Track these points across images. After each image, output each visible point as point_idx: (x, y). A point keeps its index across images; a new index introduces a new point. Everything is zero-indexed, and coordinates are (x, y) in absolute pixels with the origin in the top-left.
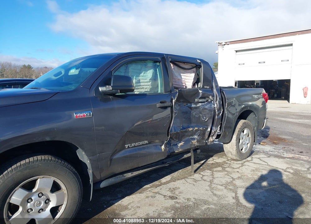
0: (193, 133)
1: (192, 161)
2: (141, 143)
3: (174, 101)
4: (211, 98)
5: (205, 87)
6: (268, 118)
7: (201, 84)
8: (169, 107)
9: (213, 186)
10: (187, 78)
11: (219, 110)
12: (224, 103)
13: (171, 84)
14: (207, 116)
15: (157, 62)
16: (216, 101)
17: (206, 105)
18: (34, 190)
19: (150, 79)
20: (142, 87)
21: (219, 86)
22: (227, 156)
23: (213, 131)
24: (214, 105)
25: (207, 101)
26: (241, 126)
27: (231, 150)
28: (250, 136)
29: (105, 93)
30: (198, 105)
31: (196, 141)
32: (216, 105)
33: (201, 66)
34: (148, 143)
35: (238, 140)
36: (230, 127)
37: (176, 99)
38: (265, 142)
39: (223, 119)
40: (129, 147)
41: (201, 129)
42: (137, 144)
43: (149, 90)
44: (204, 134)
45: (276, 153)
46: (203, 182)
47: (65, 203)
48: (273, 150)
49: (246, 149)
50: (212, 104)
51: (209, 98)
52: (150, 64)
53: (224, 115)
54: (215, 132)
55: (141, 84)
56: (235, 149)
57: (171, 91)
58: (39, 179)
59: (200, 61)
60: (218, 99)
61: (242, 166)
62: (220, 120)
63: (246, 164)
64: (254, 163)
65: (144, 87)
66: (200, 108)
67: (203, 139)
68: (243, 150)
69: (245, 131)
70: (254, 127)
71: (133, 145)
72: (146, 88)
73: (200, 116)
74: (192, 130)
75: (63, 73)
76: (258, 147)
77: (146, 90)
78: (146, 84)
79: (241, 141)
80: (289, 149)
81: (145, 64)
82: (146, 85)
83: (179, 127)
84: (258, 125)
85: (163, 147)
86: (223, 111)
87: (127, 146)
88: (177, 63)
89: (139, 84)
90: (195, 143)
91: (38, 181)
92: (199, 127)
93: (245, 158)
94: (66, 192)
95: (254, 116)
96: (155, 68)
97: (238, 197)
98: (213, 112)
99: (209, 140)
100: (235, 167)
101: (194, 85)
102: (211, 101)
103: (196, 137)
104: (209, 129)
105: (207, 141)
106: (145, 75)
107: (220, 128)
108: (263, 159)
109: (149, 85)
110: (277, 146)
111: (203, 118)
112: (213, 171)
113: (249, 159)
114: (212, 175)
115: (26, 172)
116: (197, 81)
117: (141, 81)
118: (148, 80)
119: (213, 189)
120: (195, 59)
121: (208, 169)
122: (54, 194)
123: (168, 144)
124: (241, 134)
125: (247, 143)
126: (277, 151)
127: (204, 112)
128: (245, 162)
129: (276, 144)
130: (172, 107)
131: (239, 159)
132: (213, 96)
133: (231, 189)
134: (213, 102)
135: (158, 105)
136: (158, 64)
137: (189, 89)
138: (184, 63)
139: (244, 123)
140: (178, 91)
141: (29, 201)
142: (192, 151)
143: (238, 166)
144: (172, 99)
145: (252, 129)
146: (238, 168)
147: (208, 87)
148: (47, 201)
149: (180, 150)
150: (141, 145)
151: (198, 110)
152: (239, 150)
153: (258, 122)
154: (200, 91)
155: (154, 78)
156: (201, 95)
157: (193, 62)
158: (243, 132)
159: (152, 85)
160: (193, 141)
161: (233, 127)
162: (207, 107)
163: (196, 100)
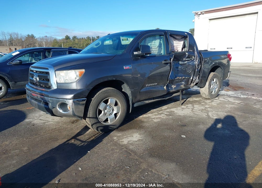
0: (182, 80)
1: (181, 98)
2: (154, 84)
3: (172, 59)
4: (193, 58)
5: (190, 50)
6: (231, 72)
7: (187, 49)
8: (169, 63)
9: (194, 110)
10: (179, 45)
11: (198, 65)
12: (202, 61)
13: (170, 50)
14: (191, 69)
15: (161, 35)
16: (196, 60)
17: (190, 62)
18: (108, 104)
20: (153, 51)
21: (199, 50)
22: (202, 96)
23: (194, 79)
24: (195, 62)
25: (191, 60)
26: (212, 76)
27: (205, 92)
28: (218, 83)
29: (137, 55)
30: (185, 63)
31: (183, 85)
32: (196, 62)
33: (187, 37)
34: (157, 84)
35: (210, 85)
36: (205, 77)
37: (173, 59)
38: (229, 89)
39: (201, 72)
40: (148, 86)
41: (187, 78)
42: (152, 85)
43: (157, 53)
44: (188, 81)
45: (236, 96)
46: (187, 109)
47: (120, 112)
48: (234, 94)
49: (215, 92)
50: (194, 61)
51: (192, 58)
52: (158, 37)
53: (201, 69)
54: (195, 80)
56: (207, 91)
57: (170, 54)
58: (110, 99)
59: (186, 34)
60: (198, 58)
61: (212, 102)
62: (199, 72)
63: (214, 101)
64: (220, 100)
66: (186, 64)
67: (187, 84)
68: (213, 93)
69: (215, 80)
70: (221, 78)
71: (150, 85)
73: (186, 70)
74: (181, 79)
75: (100, 43)
76: (223, 92)
79: (211, 86)
80: (245, 93)
81: (154, 37)
82: (155, 50)
83: (173, 76)
84: (224, 76)
85: (165, 87)
86: (201, 66)
87: (147, 85)
88: (173, 35)
90: (183, 86)
91: (109, 100)
92: (185, 76)
93: (214, 97)
94: (120, 106)
95: (221, 70)
96: (160, 39)
97: (209, 115)
98: (194, 67)
99: (191, 85)
100: (207, 102)
101: (182, 49)
102: (194, 59)
103: (183, 83)
104: (192, 78)
105: (190, 86)
106: (155, 44)
107: (199, 77)
108: (226, 98)
109: (157, 50)
110: (237, 91)
111: (188, 71)
112: (193, 105)
113: (216, 98)
114: (193, 106)
115: (106, 94)
116: (184, 47)
117: (153, 48)
118: (157, 47)
119: (194, 112)
120: (184, 32)
121: (190, 104)
122: (116, 107)
123: (167, 86)
124: (212, 82)
125: (216, 88)
126: (237, 94)
127: (189, 67)
128: (214, 100)
129: (237, 90)
130: (171, 63)
131: (210, 98)
132: (195, 57)
133: (204, 112)
134: (194, 60)
135: (163, 62)
136: (162, 37)
137: (180, 52)
138: (177, 35)
139: (214, 74)
140: (174, 53)
141: (106, 109)
142: (181, 91)
143: (209, 102)
144: (171, 59)
145: (219, 78)
146: (210, 103)
147: (192, 51)
148: (113, 110)
149: (174, 90)
150: (153, 85)
151: (185, 65)
152: (210, 92)
153: (224, 74)
154: (187, 53)
155: (160, 46)
156: (187, 56)
157: (182, 34)
158: (213, 80)
159: (159, 50)
160: (181, 85)
161: (207, 77)
162: (191, 64)
163: (184, 59)
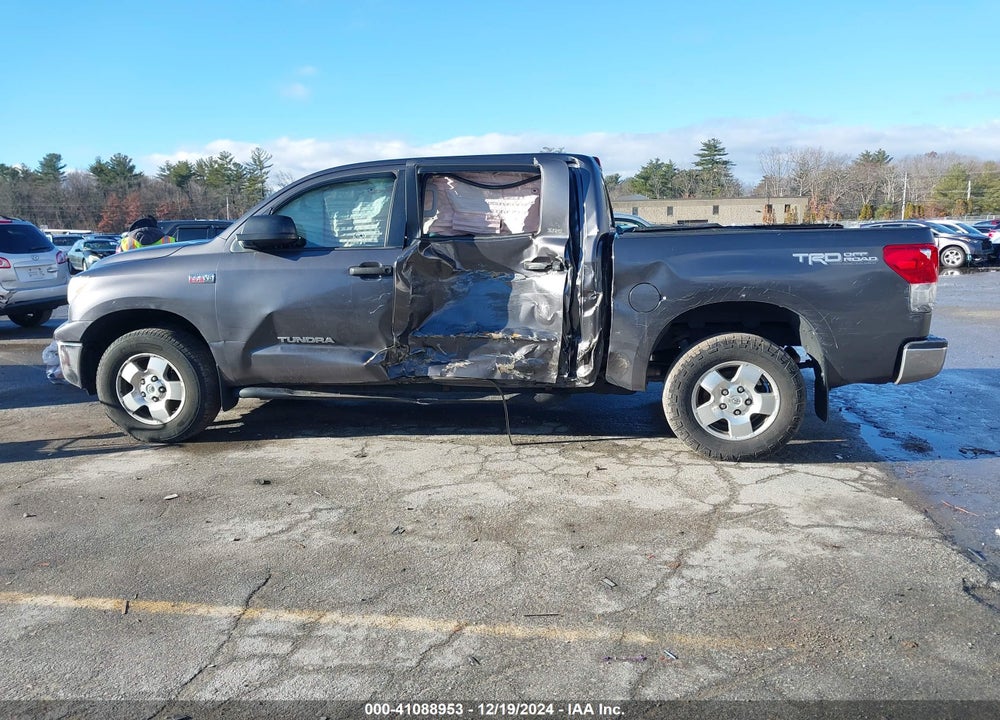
2: (314, 340)
5: (551, 230)
19: (375, 218)
20: (358, 234)
25: (548, 268)
28: (774, 392)
31: (510, 365)
34: (332, 342)
40: (287, 342)
41: (534, 339)
42: (307, 340)
43: (375, 240)
44: (550, 353)
47: (184, 399)
51: (557, 260)
52: (380, 186)
55: (356, 228)
57: (405, 243)
60: (582, 262)
62: (595, 323)
65: (362, 233)
71: (296, 339)
72: (368, 237)
74: (504, 339)
77: (370, 240)
78: (367, 227)
81: (369, 186)
82: (368, 230)
87: (281, 339)
89: (350, 228)
90: (509, 370)
94: (182, 384)
103: (519, 358)
104: (559, 343)
106: (364, 209)
109: (373, 230)
117: (355, 222)
118: (372, 219)
124: (709, 377)
125: (754, 411)
147: (559, 231)
150: (315, 344)
156: (536, 251)
158: (724, 371)
159: (381, 230)
160: (499, 365)
161: (647, 347)
